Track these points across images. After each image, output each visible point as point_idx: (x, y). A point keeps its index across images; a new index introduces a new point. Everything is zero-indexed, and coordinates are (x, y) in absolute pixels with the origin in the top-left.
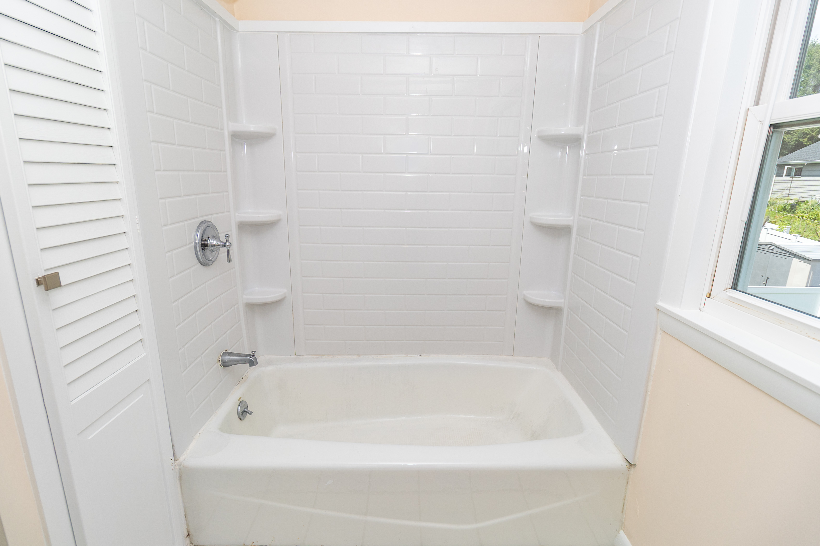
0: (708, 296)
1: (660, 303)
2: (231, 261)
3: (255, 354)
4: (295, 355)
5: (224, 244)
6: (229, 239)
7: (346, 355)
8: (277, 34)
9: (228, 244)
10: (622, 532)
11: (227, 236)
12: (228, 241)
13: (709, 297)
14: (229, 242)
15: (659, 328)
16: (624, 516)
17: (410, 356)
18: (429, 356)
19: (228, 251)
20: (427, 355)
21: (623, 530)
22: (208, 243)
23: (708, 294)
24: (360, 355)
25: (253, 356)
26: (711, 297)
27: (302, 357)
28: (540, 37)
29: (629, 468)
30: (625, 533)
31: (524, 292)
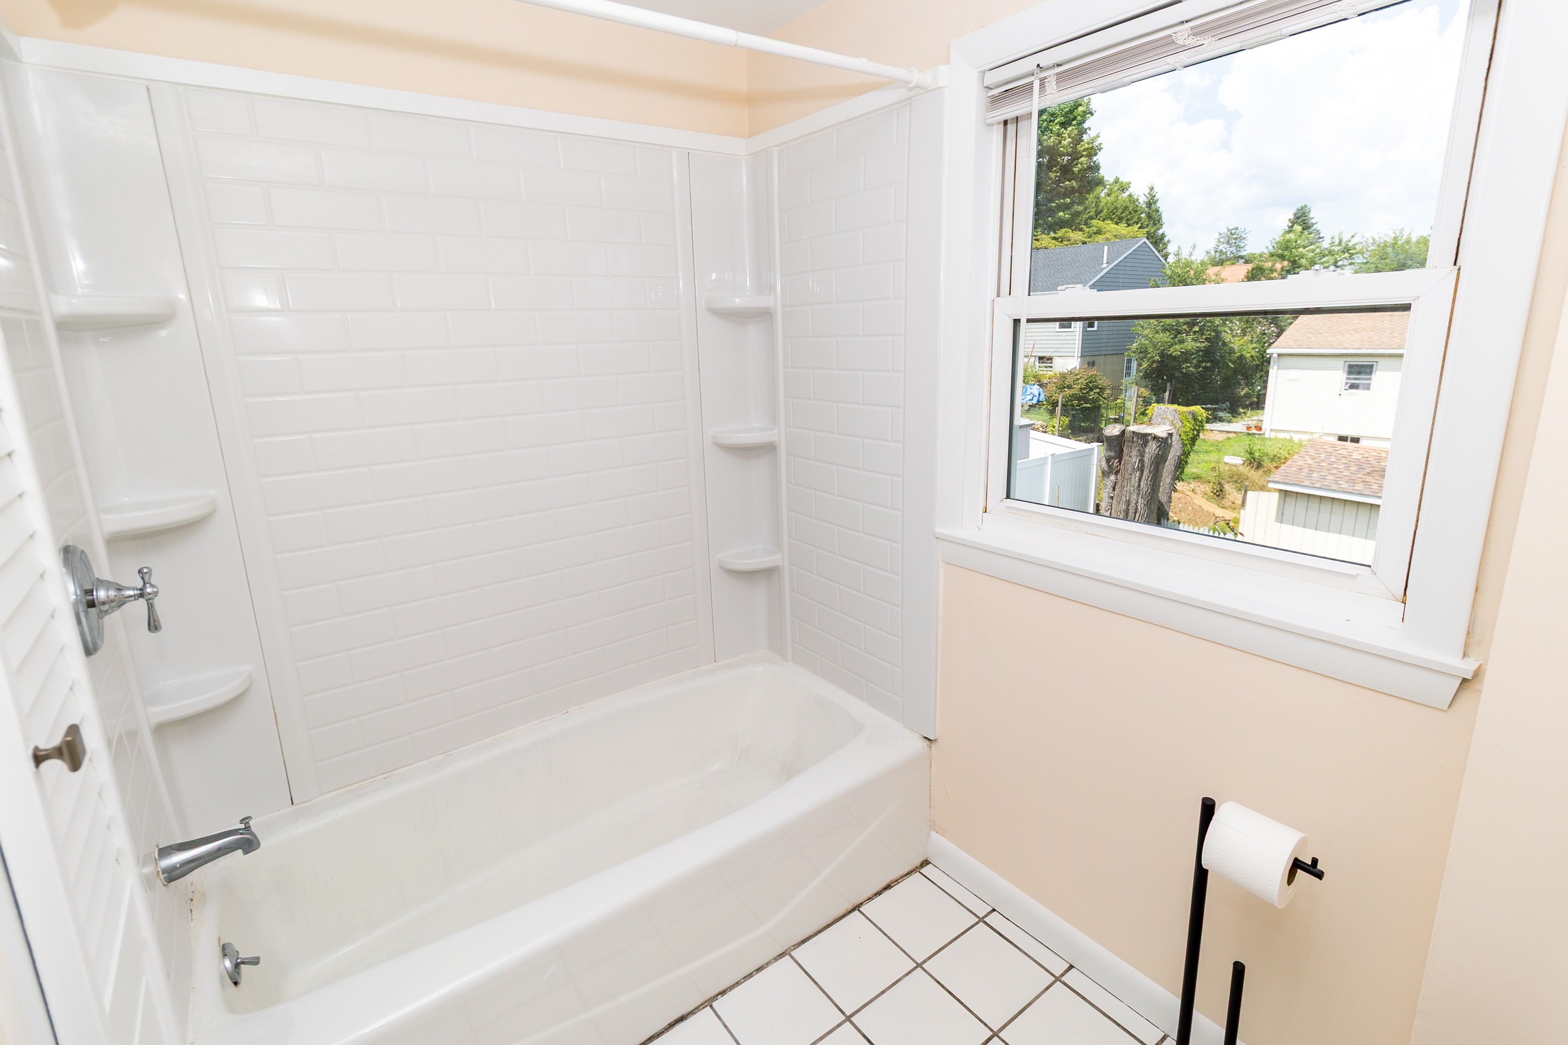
0: (984, 511)
1: (938, 530)
2: (161, 627)
3: (251, 823)
4: (293, 803)
5: (138, 592)
6: (149, 578)
7: (417, 762)
8: (146, 83)
9: (149, 590)
10: (933, 833)
11: (145, 570)
12: (148, 583)
13: (986, 512)
14: (152, 586)
15: (940, 560)
16: (933, 812)
17: (548, 720)
18: (582, 708)
19: (151, 607)
20: (578, 707)
21: (934, 830)
22: (95, 597)
23: (984, 509)
24: (449, 751)
25: (247, 828)
26: (987, 511)
27: (310, 803)
28: (690, 153)
29: (930, 747)
30: (937, 832)
31: (718, 556)
